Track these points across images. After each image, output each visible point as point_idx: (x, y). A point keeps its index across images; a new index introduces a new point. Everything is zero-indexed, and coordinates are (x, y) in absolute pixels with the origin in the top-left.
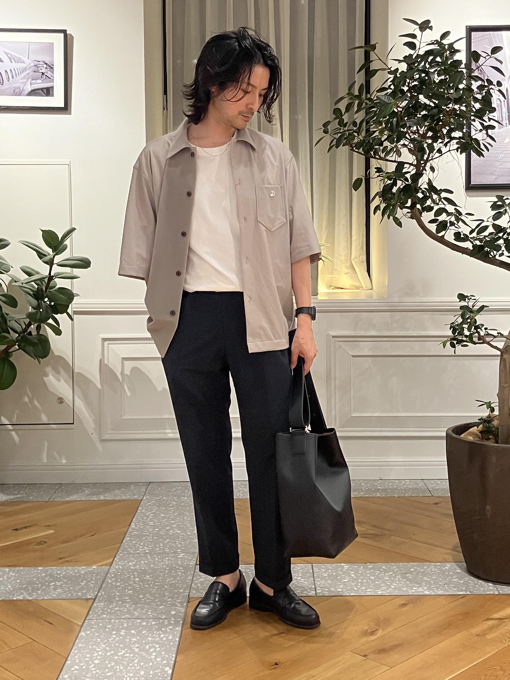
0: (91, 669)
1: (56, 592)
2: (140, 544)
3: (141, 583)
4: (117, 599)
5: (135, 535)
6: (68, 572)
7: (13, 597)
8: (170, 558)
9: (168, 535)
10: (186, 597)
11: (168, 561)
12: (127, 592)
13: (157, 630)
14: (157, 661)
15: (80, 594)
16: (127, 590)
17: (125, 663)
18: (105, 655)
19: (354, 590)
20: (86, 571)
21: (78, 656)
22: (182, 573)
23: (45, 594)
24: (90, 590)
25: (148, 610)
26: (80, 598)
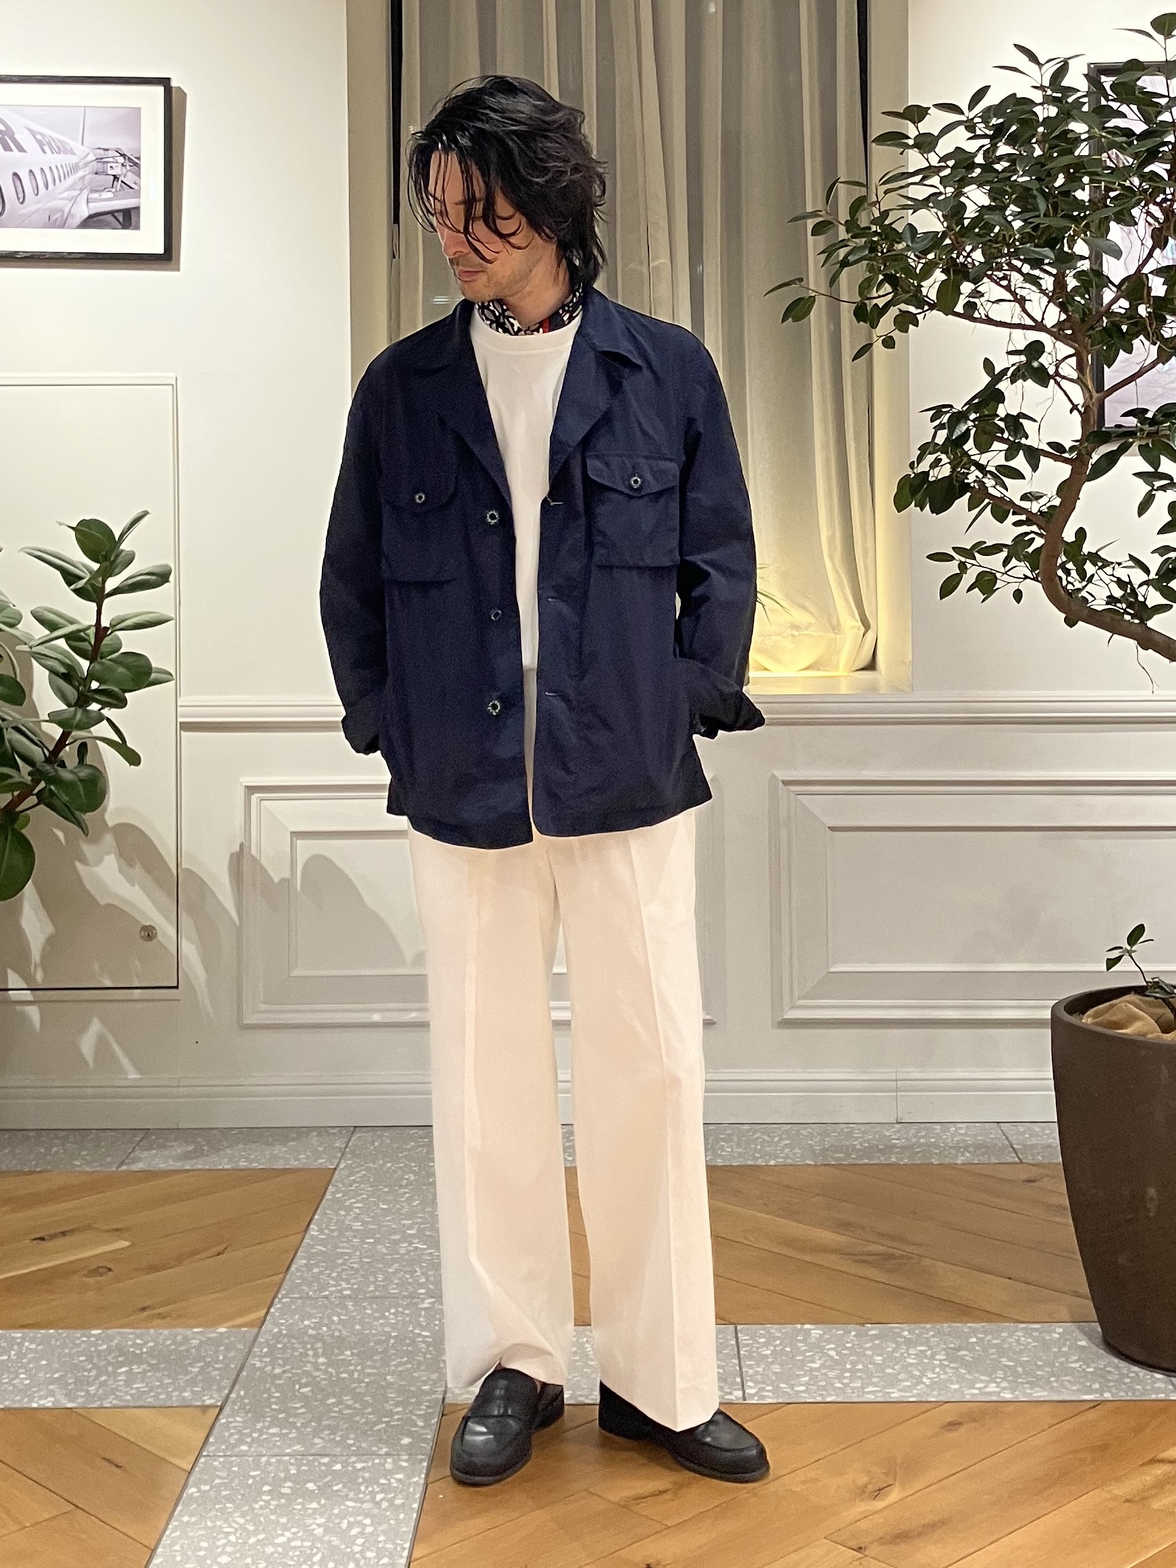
1: (133, 1389)
2: (329, 1276)
3: (330, 1370)
4: (274, 1407)
5: (321, 1254)
6: (160, 1340)
7: (29, 1402)
8: (400, 1309)
9: (398, 1254)
10: (437, 1404)
11: (397, 1317)
12: (298, 1390)
13: (368, 1482)
14: (366, 1558)
15: (186, 1394)
16: (297, 1387)
18: (245, 1543)
19: (835, 1389)
20: (204, 1339)
21: (182, 1547)
22: (428, 1345)
23: (106, 1396)
24: (212, 1386)
25: (347, 1433)
26: (187, 1403)
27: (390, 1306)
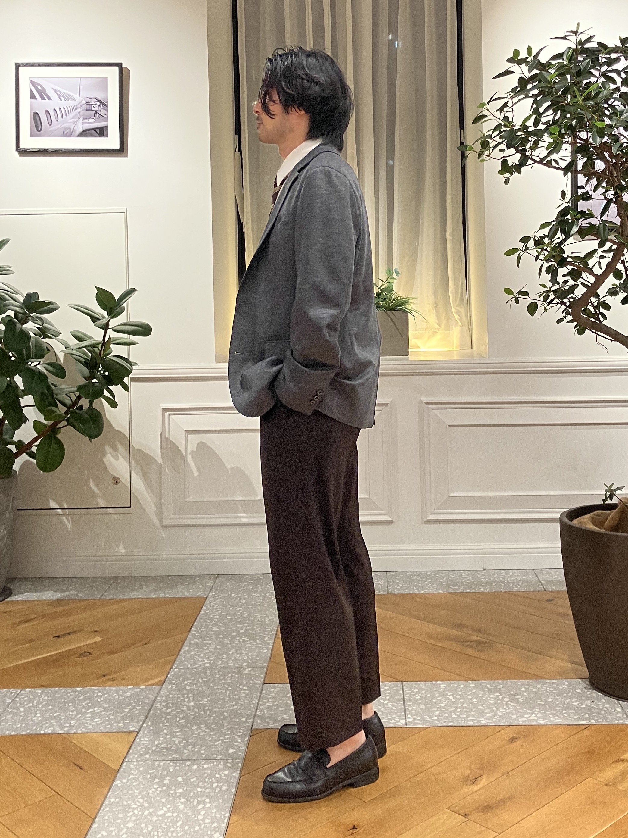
1: (94, 722)
2: (199, 656)
3: (195, 709)
4: (165, 731)
5: (196, 644)
6: (111, 694)
7: (40, 730)
8: (233, 675)
9: (235, 643)
10: (249, 729)
11: (232, 678)
12: (178, 722)
13: (210, 776)
14: (205, 823)
15: (121, 725)
16: (178, 719)
17: (166, 827)
18: (142, 815)
19: (452, 718)
20: (133, 692)
21: (109, 817)
22: (246, 694)
23: (80, 726)
24: (134, 720)
25: (201, 747)
26: (120, 730)
27: (229, 673)
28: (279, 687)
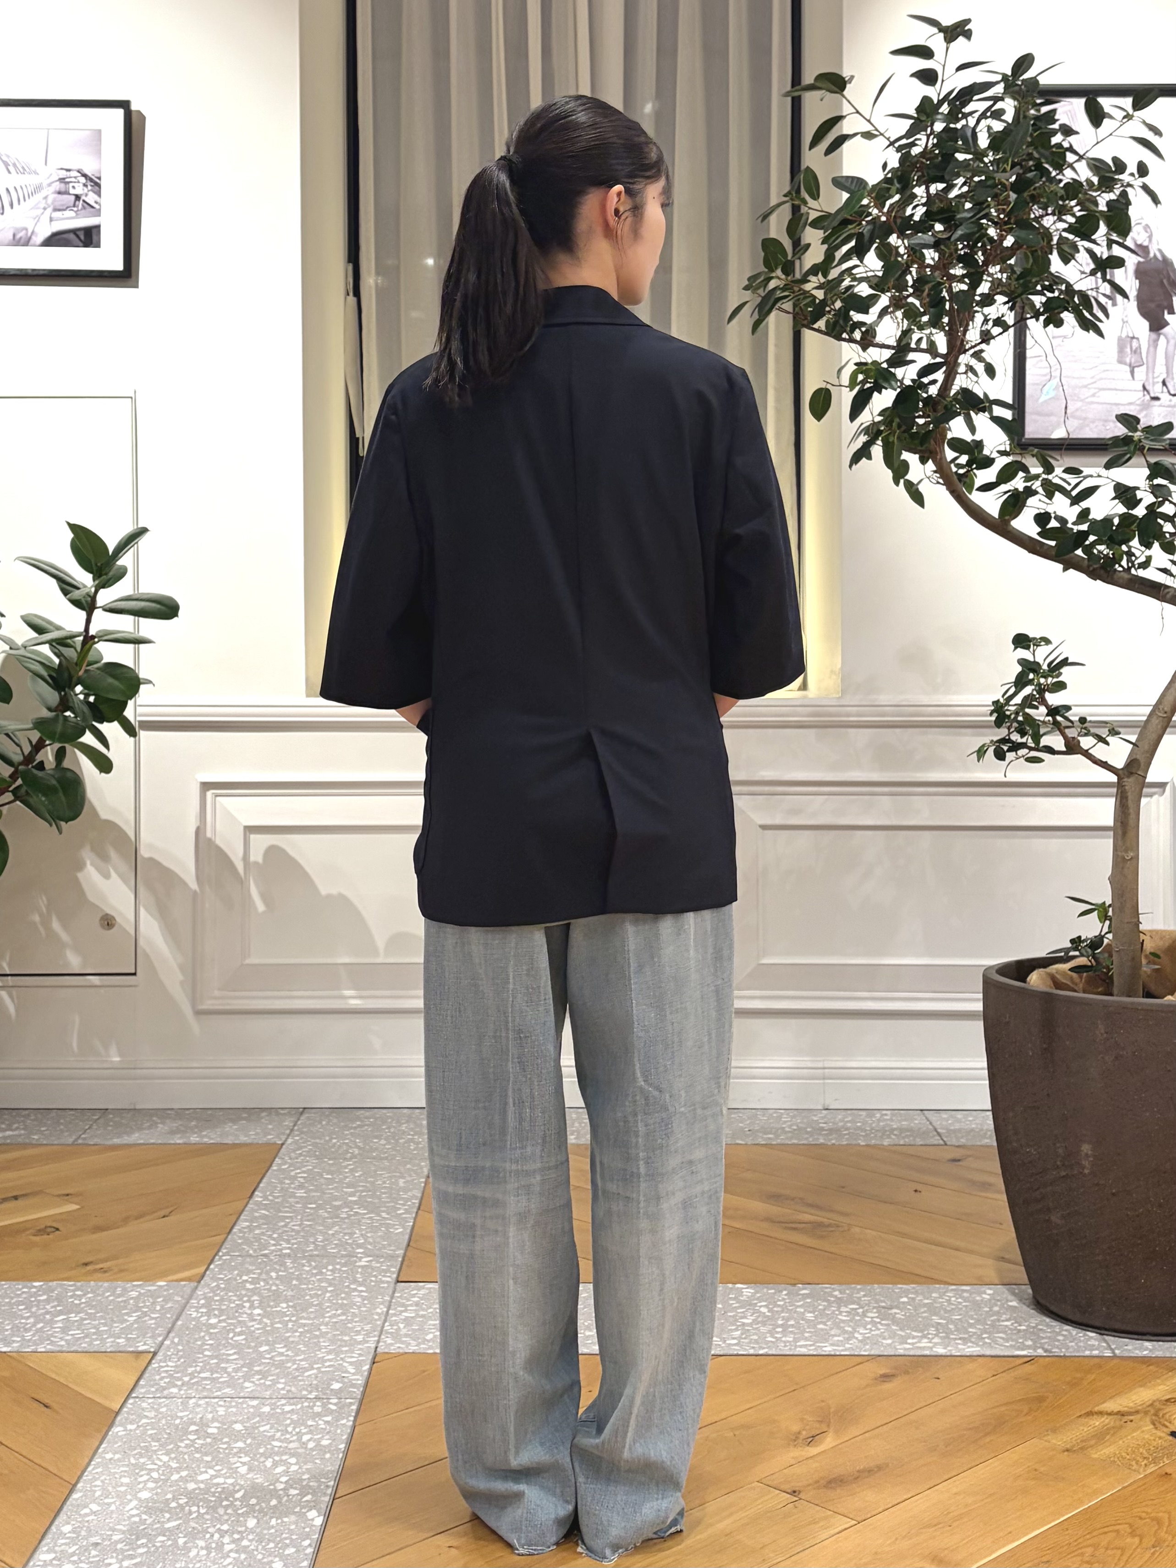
0: (128, 1511)
1: (68, 1335)
2: (270, 1236)
3: (265, 1320)
4: (207, 1353)
5: (264, 1217)
6: (100, 1292)
8: (338, 1267)
9: (337, 1217)
10: (369, 1353)
11: (334, 1273)
12: (232, 1339)
13: (296, 1424)
14: (288, 1496)
15: (120, 1341)
17: (213, 1499)
18: (167, 1480)
19: (767, 1342)
20: (142, 1291)
21: (102, 1482)
22: (364, 1298)
23: (42, 1340)
24: (147, 1333)
25: (278, 1378)
26: (121, 1349)
27: (328, 1264)
28: (427, 1289)
